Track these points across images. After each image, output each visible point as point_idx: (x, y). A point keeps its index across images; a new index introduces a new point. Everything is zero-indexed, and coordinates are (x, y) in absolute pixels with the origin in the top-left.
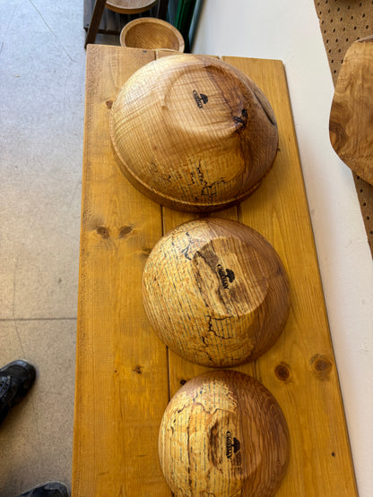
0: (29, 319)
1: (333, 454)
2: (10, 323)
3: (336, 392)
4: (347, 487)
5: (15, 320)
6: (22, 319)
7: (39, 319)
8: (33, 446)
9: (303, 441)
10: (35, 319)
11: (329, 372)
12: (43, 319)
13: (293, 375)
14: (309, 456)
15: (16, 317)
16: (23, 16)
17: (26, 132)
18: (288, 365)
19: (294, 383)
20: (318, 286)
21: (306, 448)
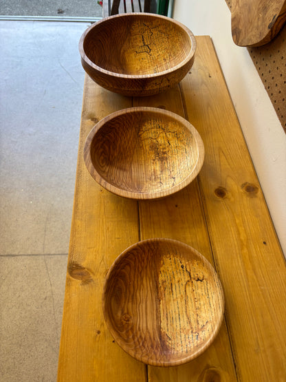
0: (54, 255)
1: (265, 243)
2: (40, 257)
3: (263, 205)
4: (279, 265)
5: (44, 255)
6: (49, 255)
7: (62, 254)
8: (53, 349)
9: (239, 234)
10: (59, 254)
11: (256, 193)
12: (64, 254)
13: (229, 194)
14: (245, 244)
15: (45, 253)
16: (58, 75)
17: (58, 137)
18: (225, 189)
19: (229, 199)
20: (243, 145)
21: (242, 238)
